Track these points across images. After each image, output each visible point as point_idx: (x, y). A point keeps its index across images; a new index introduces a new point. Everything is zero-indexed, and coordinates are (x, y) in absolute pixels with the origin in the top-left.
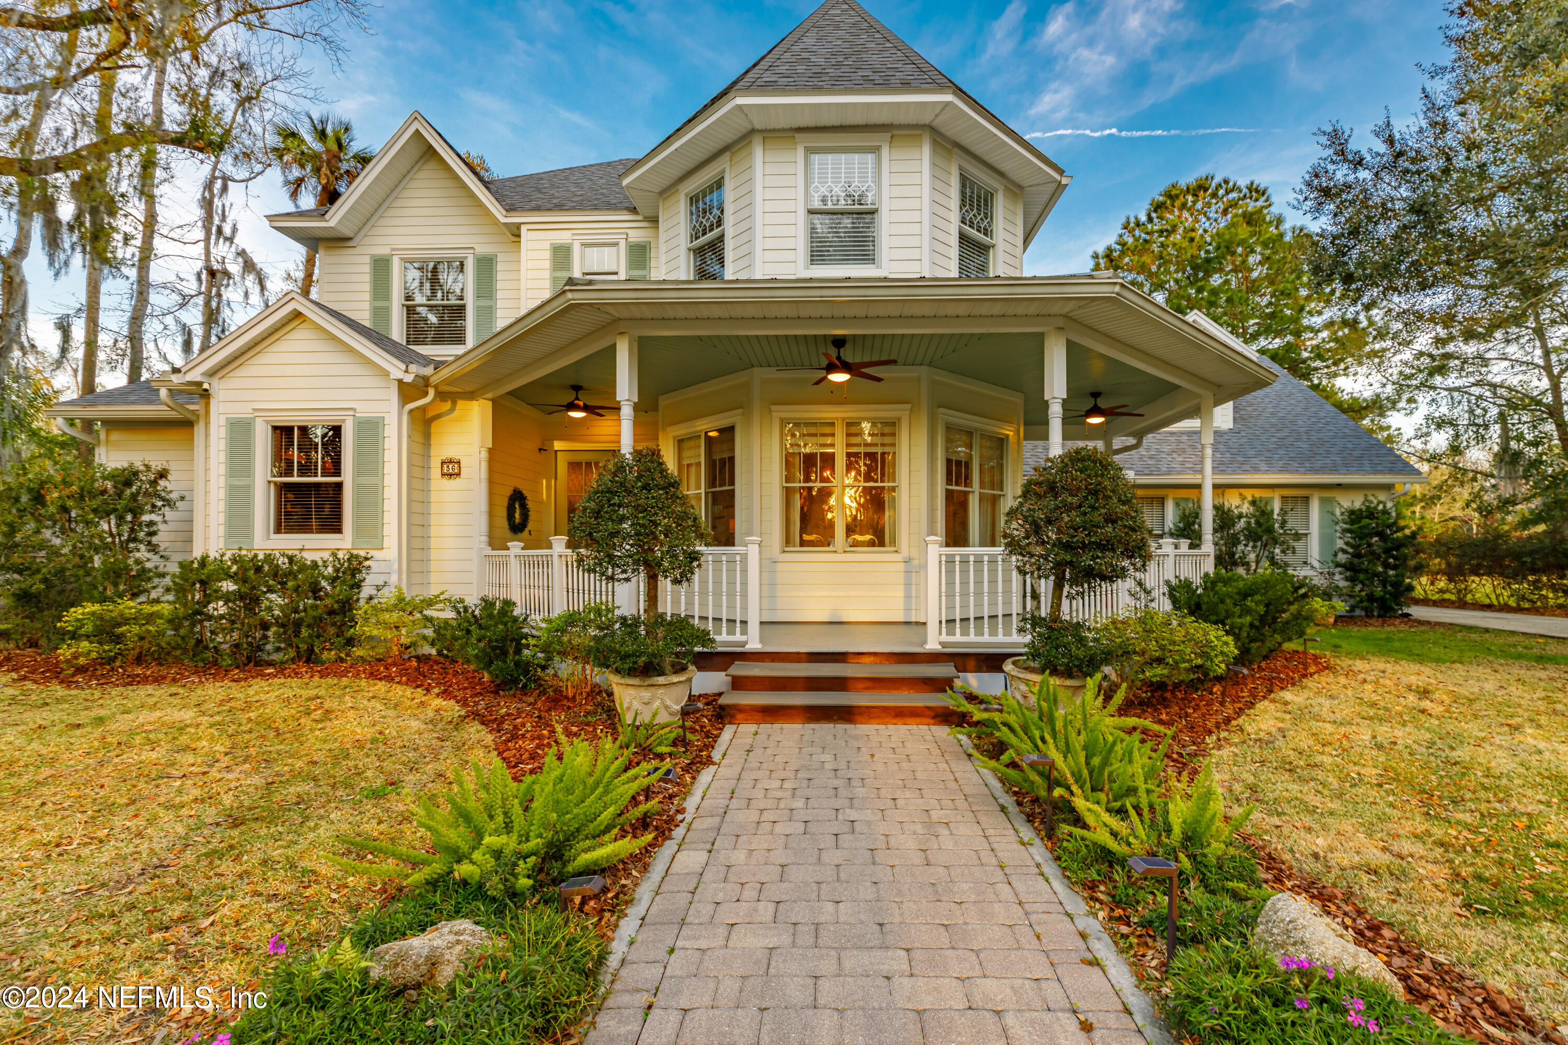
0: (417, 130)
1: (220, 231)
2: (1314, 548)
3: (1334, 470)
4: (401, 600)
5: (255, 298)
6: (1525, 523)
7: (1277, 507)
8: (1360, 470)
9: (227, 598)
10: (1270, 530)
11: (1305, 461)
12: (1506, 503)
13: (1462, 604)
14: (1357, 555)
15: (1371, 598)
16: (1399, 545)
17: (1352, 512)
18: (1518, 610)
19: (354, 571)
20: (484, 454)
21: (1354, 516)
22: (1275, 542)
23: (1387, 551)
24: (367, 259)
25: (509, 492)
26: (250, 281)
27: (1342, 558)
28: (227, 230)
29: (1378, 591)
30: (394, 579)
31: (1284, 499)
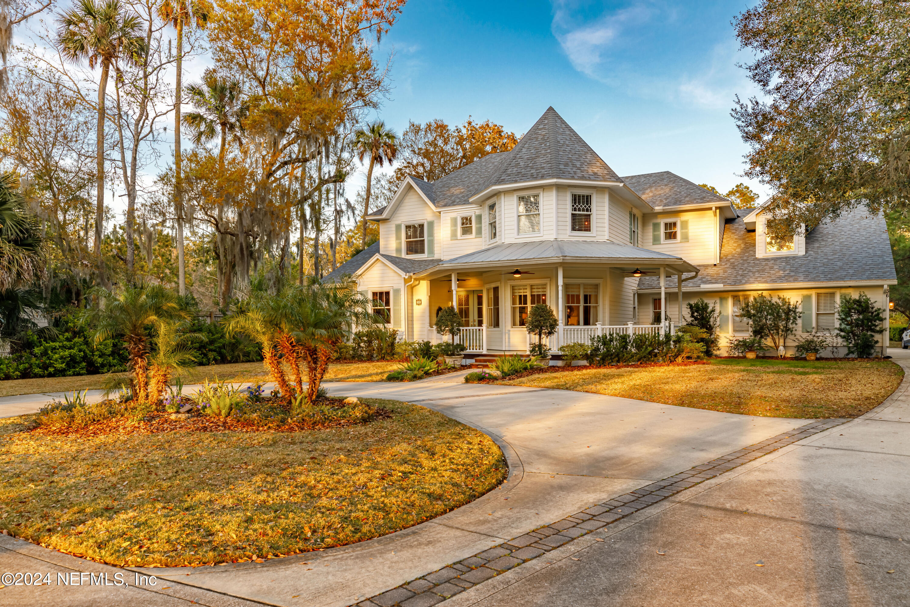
0: (408, 182)
1: (339, 192)
4: (405, 342)
5: (352, 219)
9: (365, 342)
19: (394, 335)
20: (428, 298)
24: (394, 226)
25: (437, 308)
26: (350, 213)
28: (341, 191)
30: (404, 337)
31: (819, 294)
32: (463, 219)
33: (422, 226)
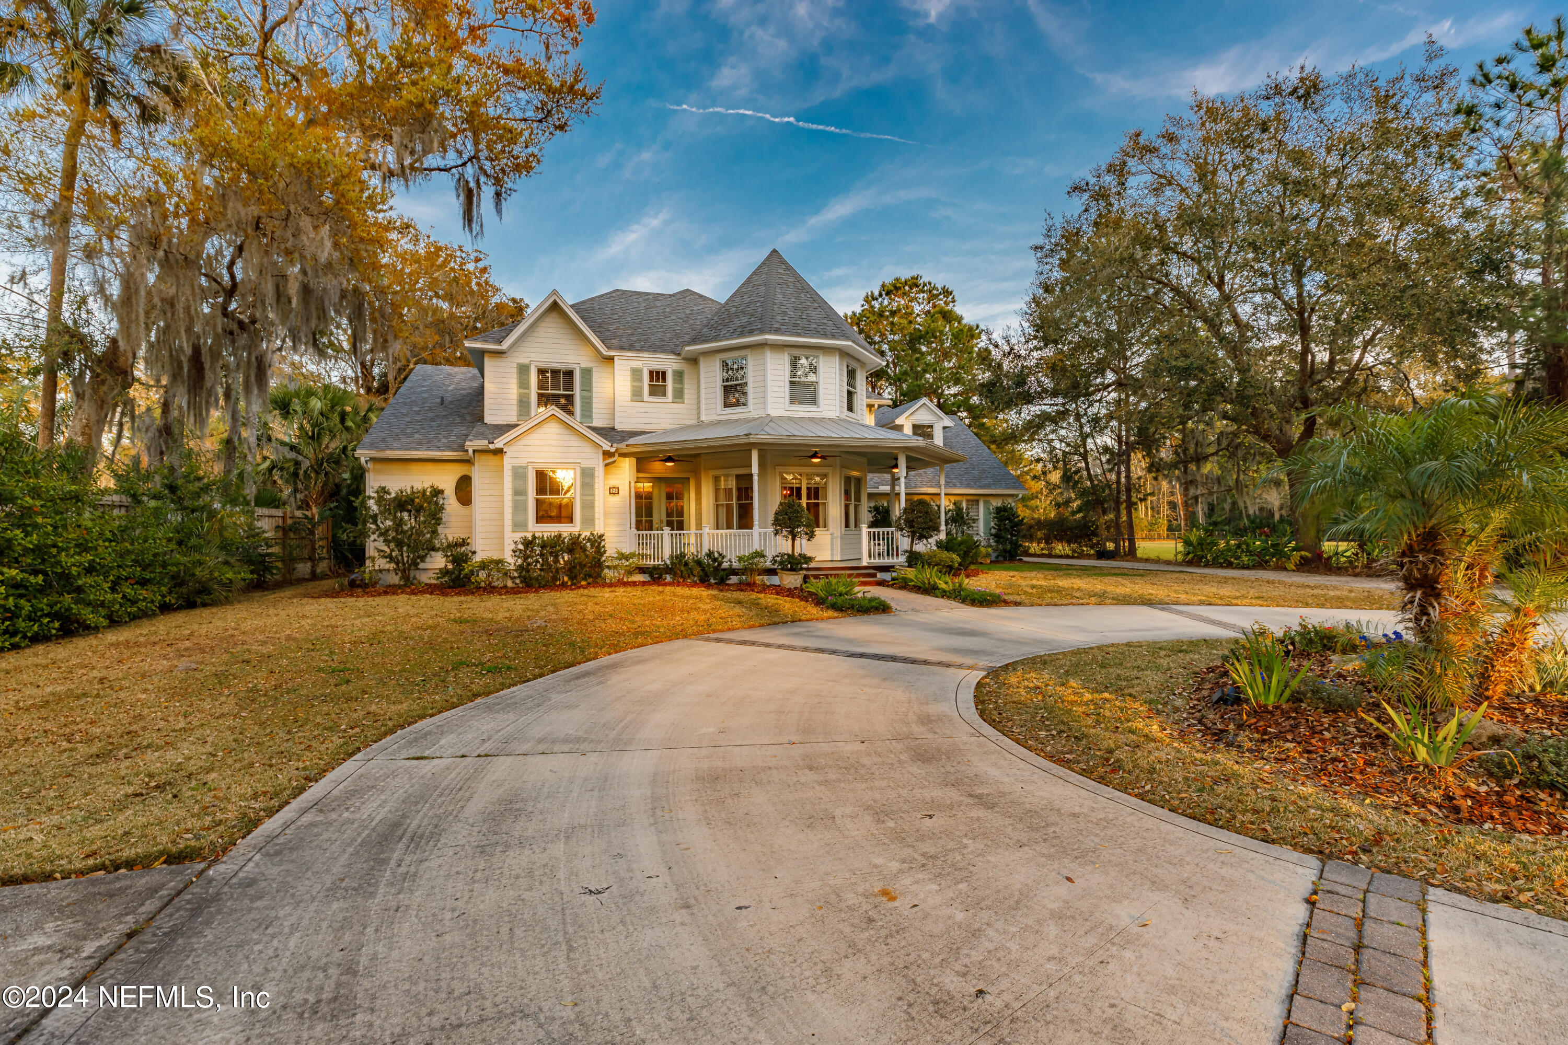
2: (981, 526)
3: (988, 486)
6: (1074, 513)
7: (964, 505)
8: (1000, 487)
10: (962, 518)
11: (976, 481)
12: (1067, 502)
13: (1050, 556)
14: (999, 530)
15: (1005, 551)
16: (1017, 525)
17: (997, 508)
18: (1073, 557)
20: (633, 484)
21: (999, 510)
22: (965, 523)
23: (1012, 527)
24: (515, 365)
27: (993, 531)
29: (1009, 547)
31: (968, 501)
32: (651, 373)
33: (569, 374)
